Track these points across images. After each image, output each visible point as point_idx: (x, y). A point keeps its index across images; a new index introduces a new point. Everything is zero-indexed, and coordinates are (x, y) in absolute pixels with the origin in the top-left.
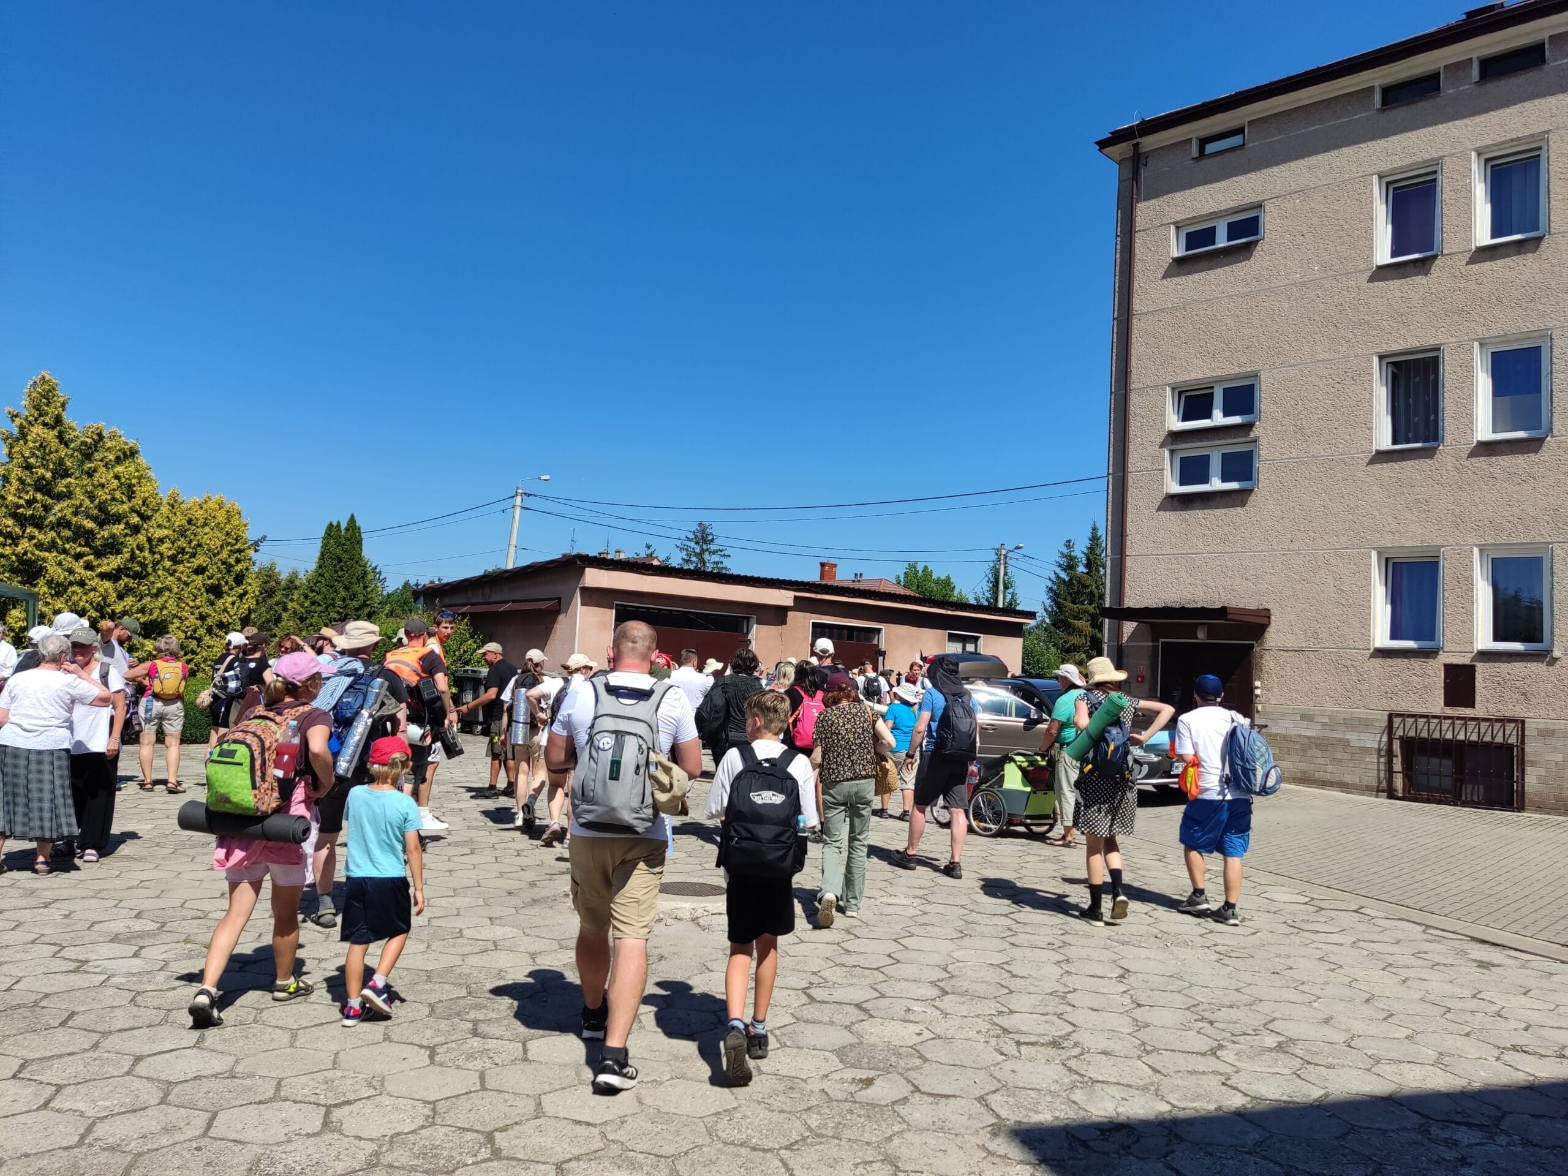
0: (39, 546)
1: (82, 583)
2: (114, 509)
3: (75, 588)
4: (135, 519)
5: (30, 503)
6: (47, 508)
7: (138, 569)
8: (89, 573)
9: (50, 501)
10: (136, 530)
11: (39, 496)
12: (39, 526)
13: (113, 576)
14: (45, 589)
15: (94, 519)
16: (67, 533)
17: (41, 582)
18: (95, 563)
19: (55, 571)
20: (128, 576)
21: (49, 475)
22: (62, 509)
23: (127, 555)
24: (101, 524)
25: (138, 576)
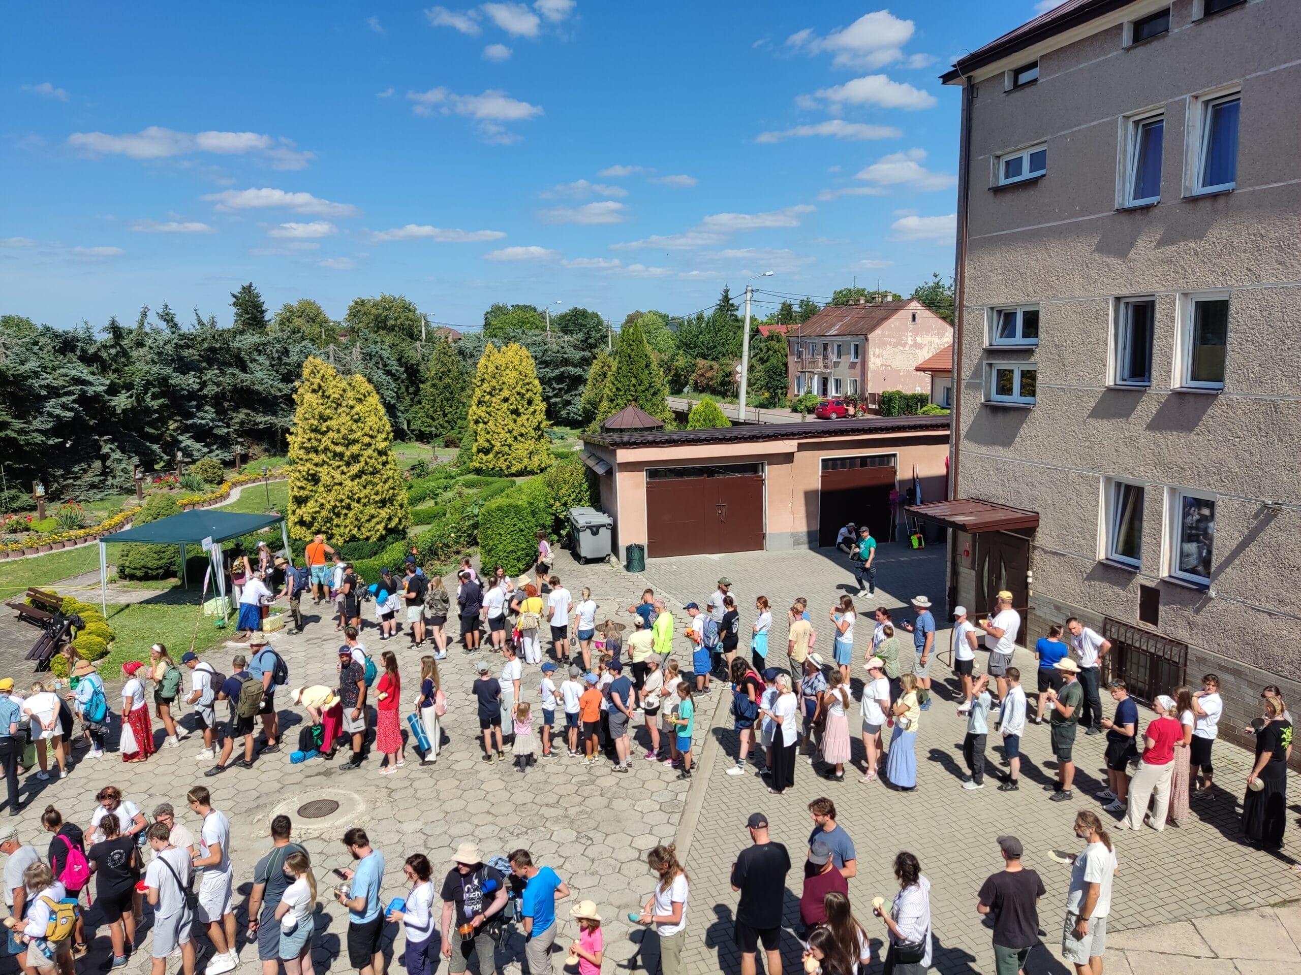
0: (316, 465)
1: (341, 484)
2: (351, 437)
3: (336, 487)
4: (367, 440)
5: (309, 440)
6: (320, 441)
7: (371, 470)
8: (344, 477)
9: (319, 437)
10: (369, 445)
11: (313, 435)
12: (316, 451)
13: (358, 476)
14: (322, 489)
15: (343, 444)
16: (329, 454)
17: (320, 484)
18: (346, 470)
19: (325, 479)
20: (366, 474)
21: (316, 422)
22: (326, 441)
23: (363, 463)
24: (347, 446)
25: (372, 473)
